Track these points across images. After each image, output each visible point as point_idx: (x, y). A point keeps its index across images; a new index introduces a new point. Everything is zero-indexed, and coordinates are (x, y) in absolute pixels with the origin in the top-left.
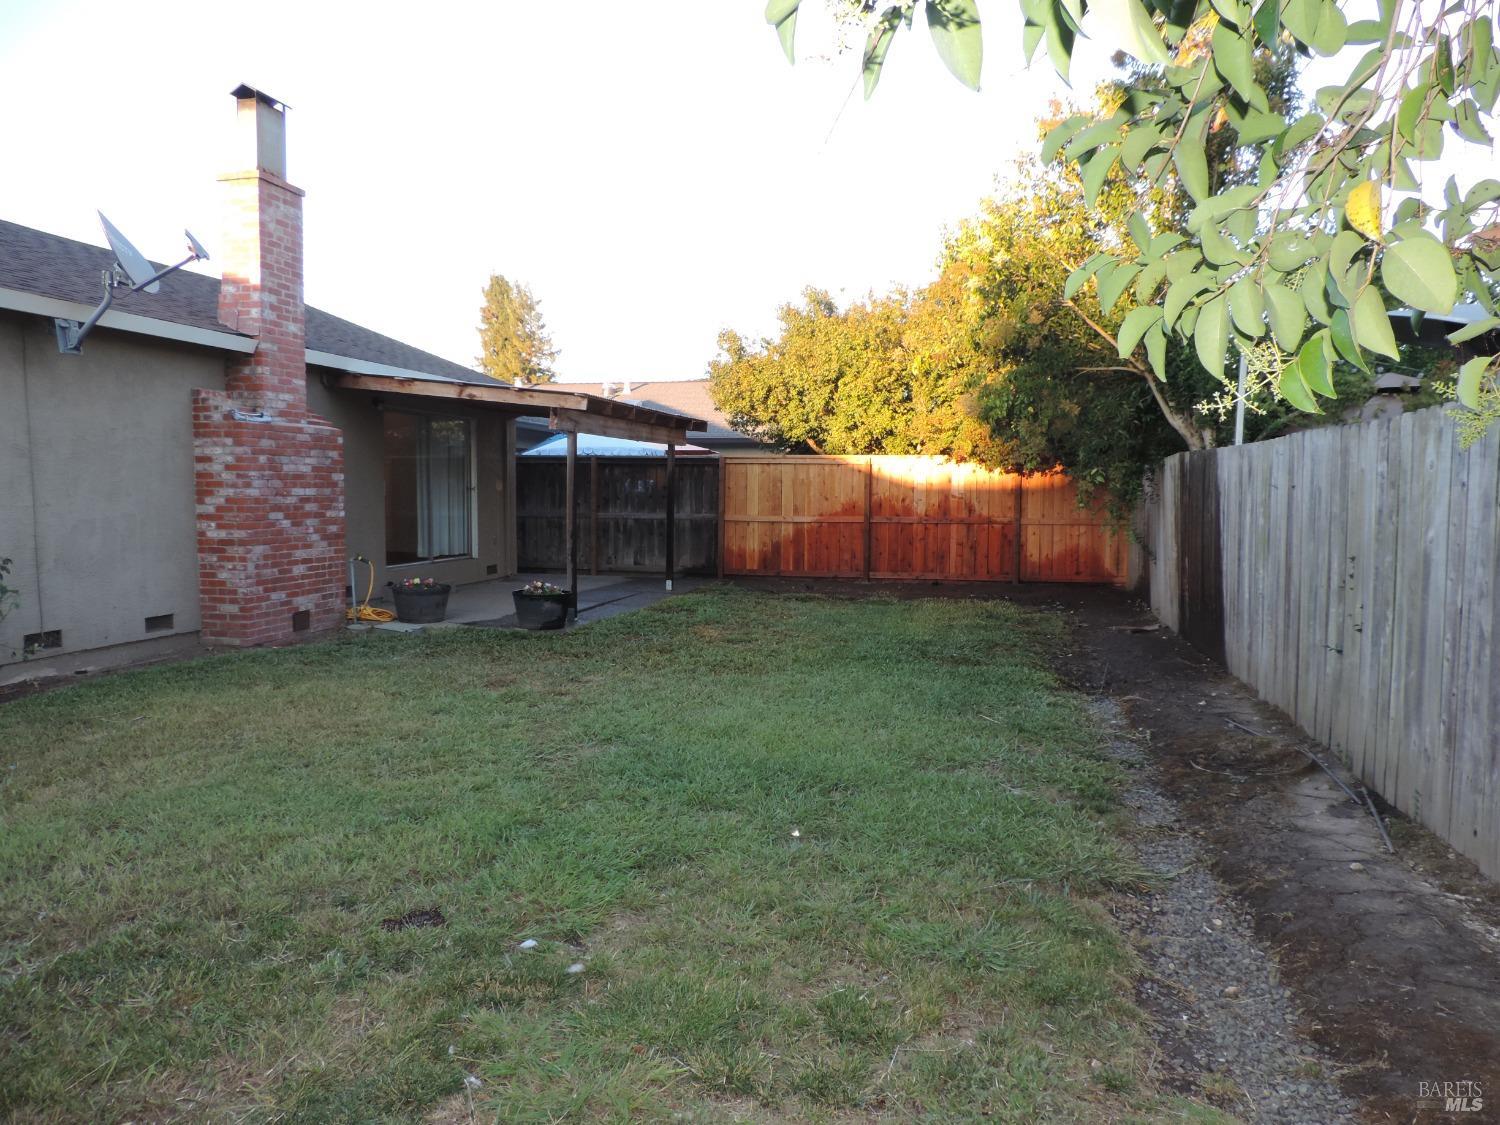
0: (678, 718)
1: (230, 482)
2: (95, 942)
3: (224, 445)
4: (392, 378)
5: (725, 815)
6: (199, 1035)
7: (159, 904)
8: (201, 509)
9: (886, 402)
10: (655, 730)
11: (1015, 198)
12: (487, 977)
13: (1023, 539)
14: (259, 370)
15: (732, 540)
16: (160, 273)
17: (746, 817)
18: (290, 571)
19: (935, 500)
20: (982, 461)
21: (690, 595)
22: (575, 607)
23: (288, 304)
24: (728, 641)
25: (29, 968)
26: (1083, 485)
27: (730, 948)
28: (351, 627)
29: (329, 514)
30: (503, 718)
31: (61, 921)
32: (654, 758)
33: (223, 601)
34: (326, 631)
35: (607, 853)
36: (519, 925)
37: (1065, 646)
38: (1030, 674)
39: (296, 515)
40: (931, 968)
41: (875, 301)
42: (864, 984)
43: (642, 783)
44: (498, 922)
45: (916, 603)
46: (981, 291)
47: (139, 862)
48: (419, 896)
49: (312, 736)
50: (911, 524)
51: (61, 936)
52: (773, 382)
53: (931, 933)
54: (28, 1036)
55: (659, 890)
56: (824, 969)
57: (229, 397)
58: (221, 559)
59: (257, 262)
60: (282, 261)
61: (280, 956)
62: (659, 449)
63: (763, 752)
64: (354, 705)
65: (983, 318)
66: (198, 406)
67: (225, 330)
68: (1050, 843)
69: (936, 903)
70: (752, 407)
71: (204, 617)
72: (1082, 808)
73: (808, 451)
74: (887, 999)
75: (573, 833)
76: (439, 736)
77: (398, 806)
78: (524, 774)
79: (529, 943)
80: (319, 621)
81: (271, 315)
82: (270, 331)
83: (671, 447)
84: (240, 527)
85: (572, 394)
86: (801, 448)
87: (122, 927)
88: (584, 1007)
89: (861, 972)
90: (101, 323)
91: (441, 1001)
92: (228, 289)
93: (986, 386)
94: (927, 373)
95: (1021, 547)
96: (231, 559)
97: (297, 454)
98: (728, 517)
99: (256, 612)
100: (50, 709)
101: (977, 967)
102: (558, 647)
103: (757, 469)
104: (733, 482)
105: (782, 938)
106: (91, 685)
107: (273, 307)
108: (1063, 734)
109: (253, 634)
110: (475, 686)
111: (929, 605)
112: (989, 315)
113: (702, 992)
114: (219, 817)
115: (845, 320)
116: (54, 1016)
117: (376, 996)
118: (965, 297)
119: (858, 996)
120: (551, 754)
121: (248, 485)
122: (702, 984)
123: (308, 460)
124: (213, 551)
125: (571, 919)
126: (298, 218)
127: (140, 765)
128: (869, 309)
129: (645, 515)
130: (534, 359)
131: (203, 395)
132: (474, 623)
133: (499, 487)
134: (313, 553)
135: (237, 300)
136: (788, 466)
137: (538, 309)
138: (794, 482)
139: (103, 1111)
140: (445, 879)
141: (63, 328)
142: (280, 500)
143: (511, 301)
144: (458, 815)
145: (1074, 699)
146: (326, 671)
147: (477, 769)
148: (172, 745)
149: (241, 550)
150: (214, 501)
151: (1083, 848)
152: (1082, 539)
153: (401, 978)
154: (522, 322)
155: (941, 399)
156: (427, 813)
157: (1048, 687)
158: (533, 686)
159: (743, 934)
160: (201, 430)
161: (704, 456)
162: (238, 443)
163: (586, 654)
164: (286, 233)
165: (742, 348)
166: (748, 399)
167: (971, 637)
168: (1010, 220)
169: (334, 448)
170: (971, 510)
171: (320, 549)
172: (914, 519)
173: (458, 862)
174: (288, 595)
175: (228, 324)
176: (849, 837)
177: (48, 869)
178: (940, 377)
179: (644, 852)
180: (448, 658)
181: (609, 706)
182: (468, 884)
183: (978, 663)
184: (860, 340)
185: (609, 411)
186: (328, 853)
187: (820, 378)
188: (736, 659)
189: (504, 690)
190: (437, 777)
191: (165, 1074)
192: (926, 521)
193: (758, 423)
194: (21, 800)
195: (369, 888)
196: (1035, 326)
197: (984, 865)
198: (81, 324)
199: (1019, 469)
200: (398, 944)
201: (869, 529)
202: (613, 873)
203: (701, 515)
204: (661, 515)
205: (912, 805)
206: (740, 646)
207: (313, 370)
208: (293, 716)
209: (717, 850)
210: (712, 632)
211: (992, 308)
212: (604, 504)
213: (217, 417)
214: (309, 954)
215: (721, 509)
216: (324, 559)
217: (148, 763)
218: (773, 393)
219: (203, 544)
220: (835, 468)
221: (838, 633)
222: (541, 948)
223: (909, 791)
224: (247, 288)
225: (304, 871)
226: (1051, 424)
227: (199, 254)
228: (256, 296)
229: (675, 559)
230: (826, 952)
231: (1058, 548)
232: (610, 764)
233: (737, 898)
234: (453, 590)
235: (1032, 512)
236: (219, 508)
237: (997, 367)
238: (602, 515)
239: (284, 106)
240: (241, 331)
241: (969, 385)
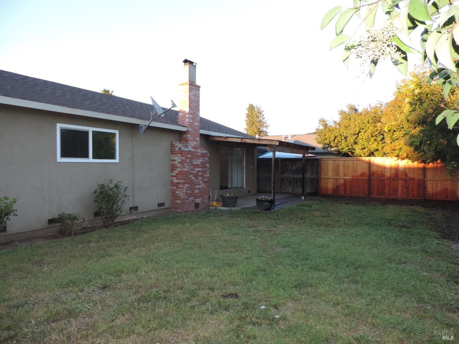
0: (307, 240)
1: (180, 167)
2: (149, 292)
3: (179, 157)
4: (222, 137)
5: (323, 273)
6: (175, 322)
7: (164, 284)
8: (172, 174)
9: (375, 140)
10: (299, 244)
11: (422, 71)
12: (251, 316)
13: (426, 185)
14: (188, 136)
15: (323, 184)
16: (165, 111)
17: (329, 274)
18: (194, 191)
19: (393, 172)
20: (410, 159)
21: (310, 201)
22: (274, 204)
23: (196, 117)
24: (322, 216)
25: (134, 297)
26: (449, 168)
27: (325, 316)
28: (210, 208)
29: (205, 175)
30: (254, 237)
31: (140, 286)
32: (299, 253)
33: (177, 199)
34: (203, 209)
35: (286, 282)
36: (260, 301)
37: (443, 223)
38: (429, 232)
39: (196, 176)
40: (394, 331)
41: (371, 107)
42: (370, 333)
43: (296, 260)
44: (255, 299)
45: (386, 206)
46: (410, 103)
47: (158, 271)
48: (231, 289)
49: (201, 239)
50: (385, 180)
51: (140, 290)
52: (337, 135)
53: (394, 319)
54: (134, 316)
55: (302, 295)
56: (356, 327)
57: (180, 143)
58: (177, 188)
59: (188, 106)
60: (194, 106)
61: (194, 302)
62: (300, 156)
63: (335, 254)
64: (212, 231)
65: (410, 112)
66: (172, 146)
67: (179, 125)
68: (437, 292)
69: (395, 309)
70: (330, 143)
71: (172, 204)
72: (450, 281)
73: (349, 156)
74: (379, 339)
75: (275, 274)
76: (235, 242)
77: (225, 262)
78: (260, 255)
79: (263, 307)
80: (202, 206)
81: (191, 121)
82: (191, 125)
83: (304, 155)
84: (182, 179)
85: (274, 140)
86: (346, 155)
87: (155, 289)
88: (280, 328)
89: (369, 329)
90: (150, 125)
91: (238, 321)
92: (180, 114)
93: (412, 134)
94: (390, 131)
95: (425, 188)
96: (179, 188)
97: (197, 159)
98: (322, 177)
99: (185, 203)
100: (136, 227)
101: (410, 332)
102: (269, 216)
103: (331, 162)
104: (323, 166)
105: (342, 315)
106: (145, 222)
107: (192, 119)
108: (442, 254)
109: (184, 209)
110: (245, 227)
111: (391, 207)
112: (413, 111)
113: (316, 329)
114: (178, 261)
115: (361, 114)
116: (140, 311)
117: (220, 317)
118: (404, 105)
119: (368, 337)
120: (268, 249)
121: (184, 167)
122: (316, 326)
123: (200, 161)
124: (175, 186)
125: (275, 301)
126: (199, 94)
127: (157, 244)
128: (369, 110)
129: (296, 176)
130: (261, 128)
131: (174, 143)
132: (245, 208)
133: (252, 167)
134: (200, 187)
135: (183, 117)
136: (341, 161)
137: (263, 113)
138: (344, 166)
139: (152, 339)
140: (238, 285)
141: (141, 127)
142: (192, 172)
143: (255, 111)
144: (242, 266)
145: (446, 242)
146: (204, 221)
147: (246, 252)
148: (165, 239)
149: (182, 185)
150: (175, 172)
151: (450, 296)
152: (448, 185)
153: (227, 313)
154: (258, 117)
155: (395, 139)
156: (233, 264)
157: (436, 237)
158: (262, 228)
159: (329, 312)
160: (173, 153)
161: (314, 158)
162: (182, 156)
163: (278, 219)
164: (196, 98)
165: (327, 124)
166: (328, 140)
167: (407, 219)
168: (421, 79)
169: (207, 157)
170: (406, 175)
171: (202, 185)
172: (386, 178)
173: (242, 280)
174: (194, 198)
175: (180, 124)
176: (364, 284)
177: (137, 271)
178: (394, 131)
179: (297, 282)
180: (237, 218)
181: (285, 235)
182: (245, 287)
183: (409, 228)
184: (366, 120)
185: (285, 145)
186: (206, 274)
187: (352, 133)
188: (325, 222)
189: (253, 229)
190: (235, 254)
191: (167, 331)
192: (390, 179)
193: (332, 147)
194: (130, 252)
195: (218, 285)
196: (430, 114)
197: (413, 298)
198: (145, 126)
199: (424, 162)
200: (226, 303)
201: (369, 181)
202: (288, 288)
203: (313, 176)
204: (301, 176)
205: (386, 275)
206: (326, 218)
207: (202, 135)
208: (195, 233)
209: (320, 284)
210: (317, 213)
211: (414, 108)
212: (283, 172)
213: (177, 149)
214: (202, 303)
215: (320, 174)
216: (203, 188)
217: (159, 244)
218: (337, 138)
219: (173, 184)
220: (358, 161)
221: (359, 215)
222: (266, 309)
223: (385, 270)
224: (185, 114)
225: (200, 279)
226: (436, 146)
227: (174, 106)
228: (187, 116)
229: (305, 190)
230: (357, 321)
231: (439, 189)
232: (286, 254)
233: (327, 300)
234: (238, 198)
235: (429, 176)
236: (177, 174)
237: (415, 128)
238: (282, 176)
239: (196, 64)
240: (183, 125)
241: (405, 134)
